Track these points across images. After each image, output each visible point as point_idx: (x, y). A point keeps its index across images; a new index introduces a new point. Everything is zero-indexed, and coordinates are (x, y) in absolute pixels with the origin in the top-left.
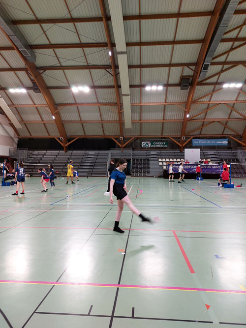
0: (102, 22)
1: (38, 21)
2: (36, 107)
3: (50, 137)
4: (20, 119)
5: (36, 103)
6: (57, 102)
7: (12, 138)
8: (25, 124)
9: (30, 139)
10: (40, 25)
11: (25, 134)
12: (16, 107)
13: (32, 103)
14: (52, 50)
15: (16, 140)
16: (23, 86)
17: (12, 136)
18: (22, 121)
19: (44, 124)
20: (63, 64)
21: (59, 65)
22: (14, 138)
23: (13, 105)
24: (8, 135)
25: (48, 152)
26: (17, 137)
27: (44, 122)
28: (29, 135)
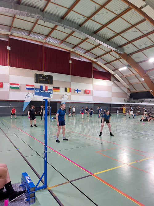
0: (147, 21)
1: (118, 34)
2: (135, 75)
3: (146, 91)
4: (128, 83)
5: (134, 73)
6: (145, 70)
7: (126, 94)
8: (132, 85)
9: (136, 93)
10: (120, 35)
11: (133, 91)
12: (125, 77)
13: (132, 73)
14: (131, 44)
15: (129, 94)
16: (124, 65)
17: (127, 92)
18: (130, 84)
19: (141, 83)
20: (140, 48)
21: (138, 50)
22: (128, 94)
23: (124, 76)
24: (124, 92)
25: (145, 100)
26: (130, 92)
27: (141, 82)
28: (135, 90)
